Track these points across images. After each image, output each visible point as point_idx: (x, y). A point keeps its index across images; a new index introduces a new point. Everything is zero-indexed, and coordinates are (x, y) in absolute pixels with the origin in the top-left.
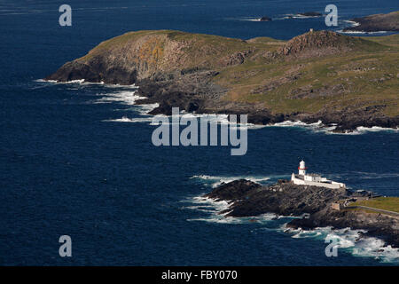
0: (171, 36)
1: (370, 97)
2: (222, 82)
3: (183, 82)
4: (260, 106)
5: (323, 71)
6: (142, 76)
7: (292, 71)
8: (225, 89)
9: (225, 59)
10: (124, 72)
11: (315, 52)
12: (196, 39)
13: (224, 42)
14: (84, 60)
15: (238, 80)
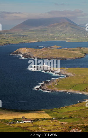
0: (27, 48)
1: (52, 56)
2: (33, 54)
3: (28, 54)
4: (38, 57)
5: (46, 53)
6: (23, 53)
7: (42, 52)
8: (34, 55)
9: (33, 51)
10: (21, 53)
11: (45, 50)
12: (30, 49)
13: (33, 49)
14: (15, 51)
15: (35, 54)
